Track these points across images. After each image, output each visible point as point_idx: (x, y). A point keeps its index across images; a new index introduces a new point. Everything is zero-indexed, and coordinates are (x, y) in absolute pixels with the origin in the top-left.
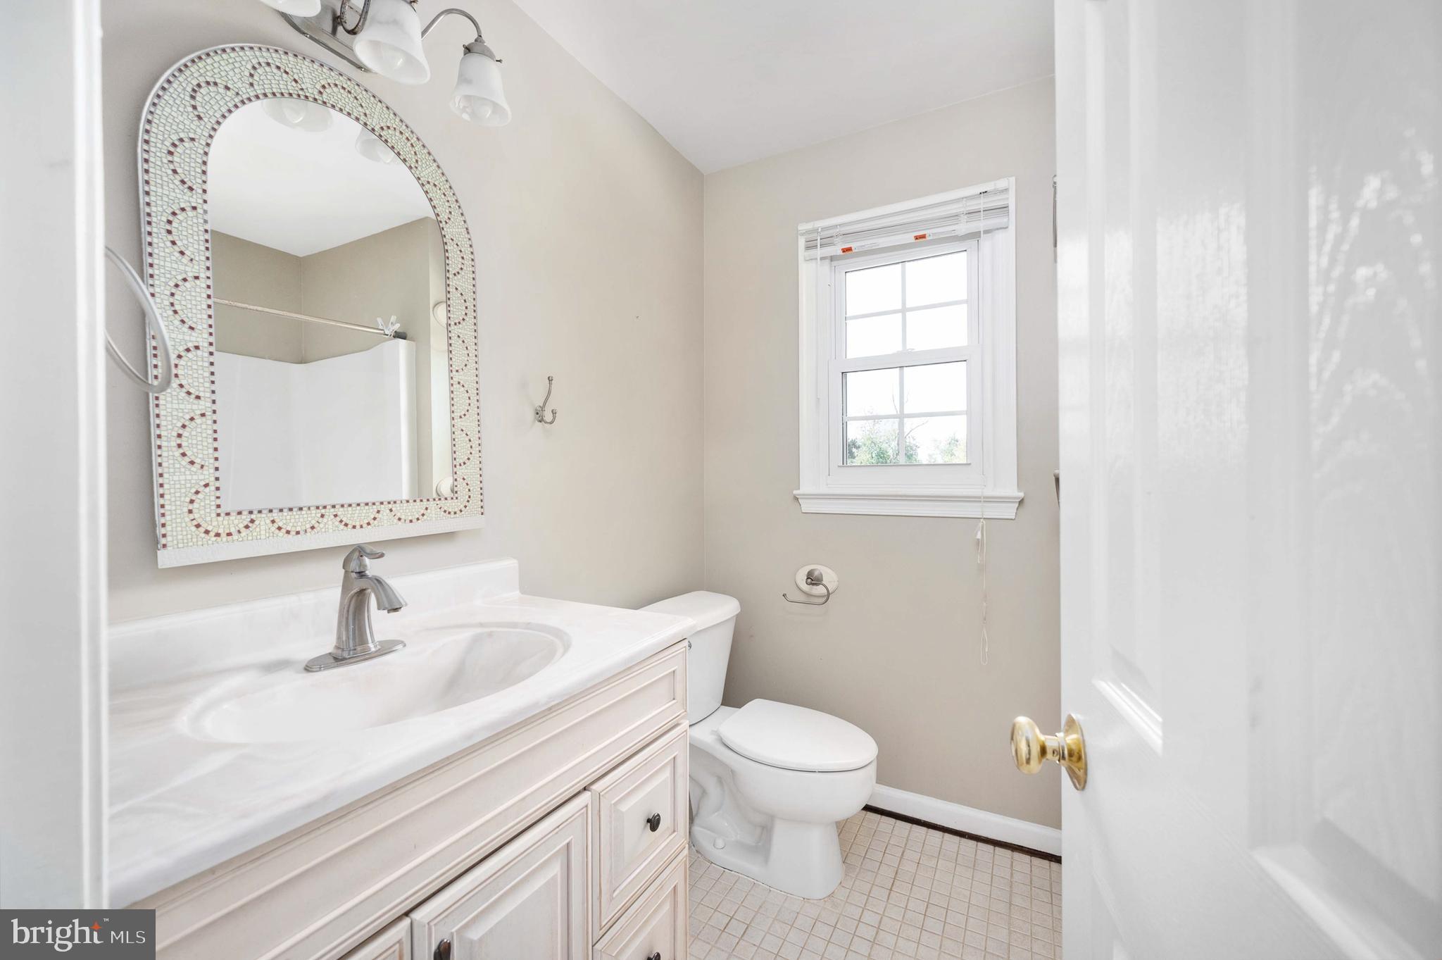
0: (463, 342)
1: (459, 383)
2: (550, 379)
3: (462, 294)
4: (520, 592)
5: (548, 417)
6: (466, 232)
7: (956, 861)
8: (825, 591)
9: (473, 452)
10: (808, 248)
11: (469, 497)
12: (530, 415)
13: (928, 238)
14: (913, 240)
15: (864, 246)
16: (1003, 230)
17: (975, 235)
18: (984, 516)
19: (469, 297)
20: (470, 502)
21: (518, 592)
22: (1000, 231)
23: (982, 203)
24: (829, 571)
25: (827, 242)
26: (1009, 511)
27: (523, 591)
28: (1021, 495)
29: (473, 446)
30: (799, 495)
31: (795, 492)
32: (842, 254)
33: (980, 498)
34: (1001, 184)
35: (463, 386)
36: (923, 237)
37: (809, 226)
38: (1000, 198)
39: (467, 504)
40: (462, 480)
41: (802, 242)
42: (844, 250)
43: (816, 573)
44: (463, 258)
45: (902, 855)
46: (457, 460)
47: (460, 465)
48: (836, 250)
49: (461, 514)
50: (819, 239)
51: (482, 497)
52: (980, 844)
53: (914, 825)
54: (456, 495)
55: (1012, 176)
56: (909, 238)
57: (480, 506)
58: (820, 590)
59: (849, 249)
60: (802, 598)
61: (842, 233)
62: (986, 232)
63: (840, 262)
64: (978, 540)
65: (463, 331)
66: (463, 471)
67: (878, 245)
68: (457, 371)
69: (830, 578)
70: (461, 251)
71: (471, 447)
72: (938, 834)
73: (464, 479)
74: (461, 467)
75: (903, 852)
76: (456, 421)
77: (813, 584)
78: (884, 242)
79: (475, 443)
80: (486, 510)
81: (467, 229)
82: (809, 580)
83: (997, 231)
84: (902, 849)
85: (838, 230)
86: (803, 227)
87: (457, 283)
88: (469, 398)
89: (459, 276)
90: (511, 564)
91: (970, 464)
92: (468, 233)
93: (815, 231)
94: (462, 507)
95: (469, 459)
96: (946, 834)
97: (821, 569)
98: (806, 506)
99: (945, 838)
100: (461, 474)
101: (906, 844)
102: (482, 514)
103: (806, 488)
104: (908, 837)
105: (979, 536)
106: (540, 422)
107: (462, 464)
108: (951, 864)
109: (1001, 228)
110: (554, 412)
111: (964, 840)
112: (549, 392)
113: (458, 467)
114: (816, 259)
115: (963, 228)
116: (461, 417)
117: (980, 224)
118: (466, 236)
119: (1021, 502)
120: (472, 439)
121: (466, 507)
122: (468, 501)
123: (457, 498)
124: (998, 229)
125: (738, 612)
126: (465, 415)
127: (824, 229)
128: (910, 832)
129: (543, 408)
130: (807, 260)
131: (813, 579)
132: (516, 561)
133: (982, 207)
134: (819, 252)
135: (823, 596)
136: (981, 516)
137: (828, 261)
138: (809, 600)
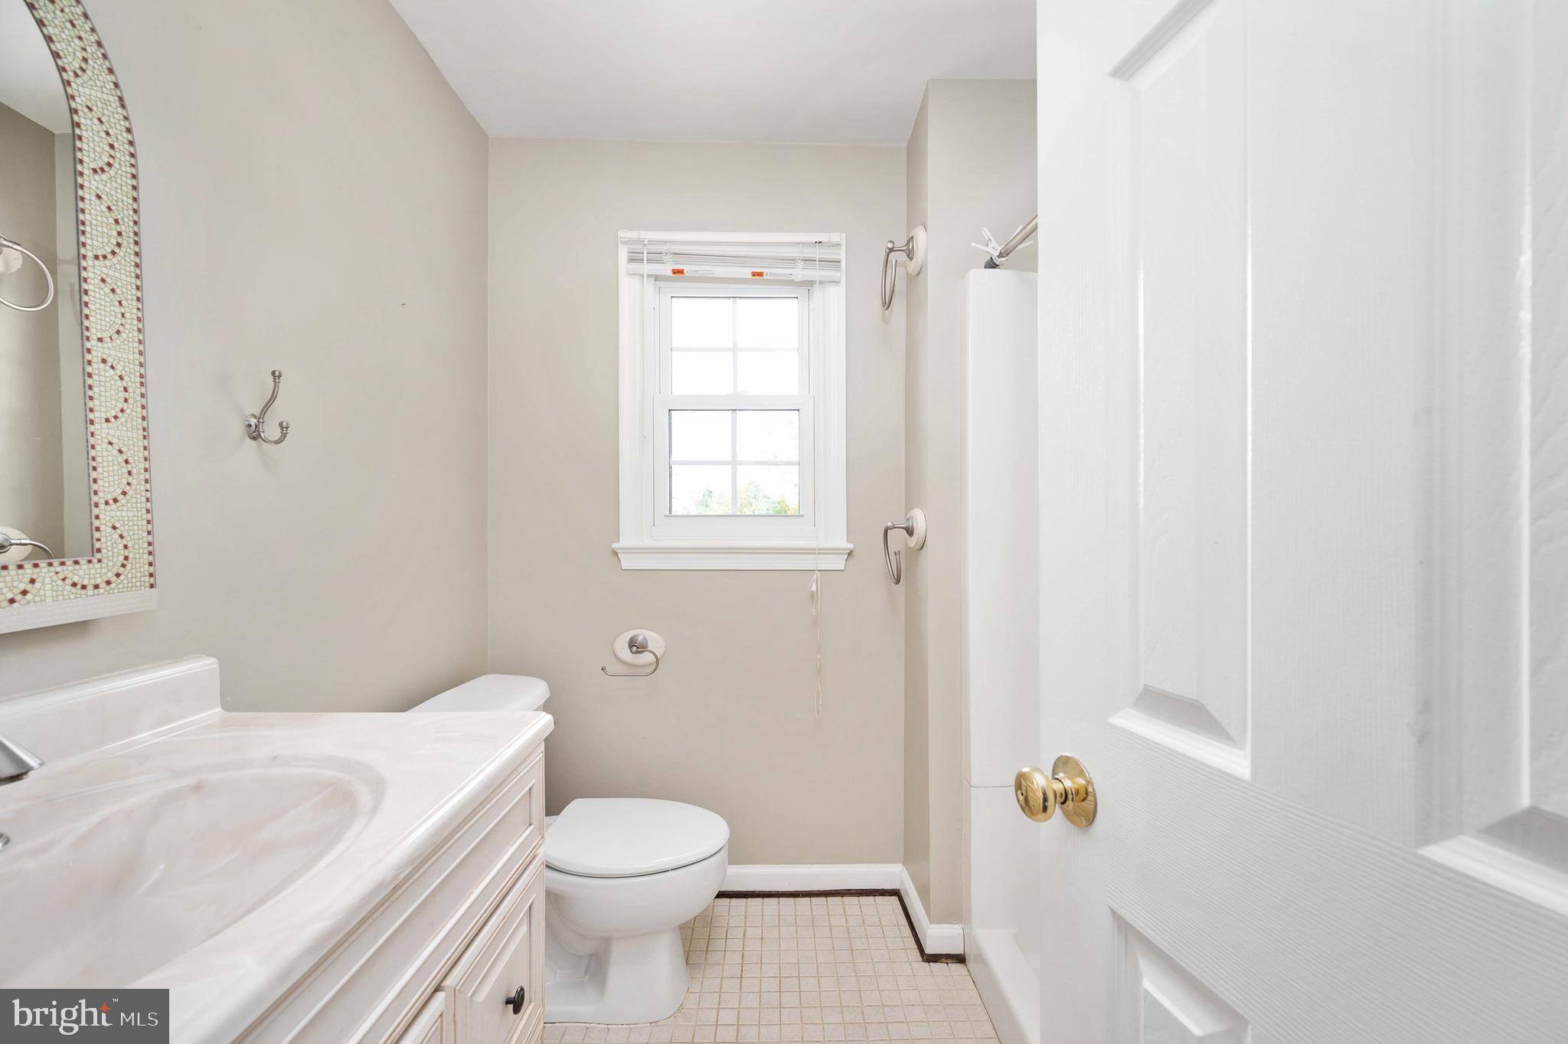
0: (113, 291)
1: (104, 361)
2: (276, 376)
3: (109, 208)
4: (223, 708)
5: (271, 431)
6: (118, 104)
7: (796, 923)
8: (653, 658)
9: (134, 482)
10: (631, 260)
11: (126, 558)
12: (237, 429)
13: (765, 277)
14: (750, 276)
15: (698, 271)
16: (834, 284)
17: (810, 284)
18: (819, 569)
19: (127, 216)
20: (128, 567)
21: (219, 709)
22: (831, 284)
23: (817, 253)
24: (655, 635)
25: (655, 258)
26: (839, 563)
27: (226, 706)
28: (851, 546)
29: (134, 471)
30: (617, 549)
31: (615, 545)
32: (672, 275)
33: (815, 549)
34: (835, 237)
35: (112, 367)
36: (760, 274)
37: (633, 235)
38: (833, 251)
39: (121, 570)
40: (110, 530)
41: (623, 253)
42: (675, 272)
43: (640, 638)
44: (112, 146)
45: (744, 935)
46: (101, 494)
47: (107, 503)
48: (666, 269)
49: (108, 588)
50: (645, 253)
51: (151, 558)
52: (813, 899)
53: (749, 899)
54: (98, 556)
55: (844, 232)
56: (746, 273)
57: (147, 573)
58: (646, 658)
59: (681, 272)
60: (625, 670)
61: (673, 251)
62: (820, 282)
63: (669, 284)
64: (813, 592)
65: (111, 273)
66: (113, 514)
67: (713, 274)
68: (100, 340)
69: (655, 641)
70: (108, 133)
71: (130, 473)
72: (774, 900)
73: (114, 528)
74: (108, 508)
75: (745, 932)
76: (97, 426)
77: (637, 652)
78: (720, 271)
79: (137, 466)
80: (159, 580)
81: (121, 99)
82: (634, 649)
83: (828, 284)
84: (742, 930)
85: (668, 247)
86: (625, 234)
87: (101, 187)
88: (125, 389)
89: (104, 177)
90: (205, 665)
91: (802, 516)
92: (123, 106)
93: (641, 242)
94: (110, 575)
95: (124, 493)
96: (781, 899)
97: (642, 634)
98: (627, 562)
99: (781, 903)
100: (108, 518)
101: (745, 922)
102: (152, 586)
103: (626, 541)
104: (746, 913)
105: (814, 588)
106: (254, 438)
107: (111, 502)
108: (792, 928)
109: (833, 282)
110: (284, 427)
111: (798, 900)
112: (273, 398)
113: (102, 506)
114: (643, 275)
115: (800, 273)
116: (107, 420)
117: (816, 274)
118: (120, 110)
119: (850, 554)
120: (131, 460)
121: (118, 575)
122: (123, 566)
123: (100, 561)
124: (830, 282)
125: (548, 696)
126: (116, 417)
127: (651, 242)
128: (746, 908)
129: (260, 418)
130: (631, 275)
131: (637, 646)
132: (214, 660)
133: (817, 257)
134: (647, 268)
135: (653, 663)
136: (815, 569)
137: (652, 279)
138: (633, 672)
